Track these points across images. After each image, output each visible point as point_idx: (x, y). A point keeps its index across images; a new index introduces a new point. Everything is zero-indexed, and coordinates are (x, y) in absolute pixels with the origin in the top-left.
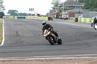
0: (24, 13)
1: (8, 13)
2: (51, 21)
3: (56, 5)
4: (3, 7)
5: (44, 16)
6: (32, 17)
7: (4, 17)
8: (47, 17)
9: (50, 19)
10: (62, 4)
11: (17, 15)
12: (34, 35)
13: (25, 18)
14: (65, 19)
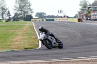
0: (52, 16)
1: (36, 16)
2: (81, 23)
3: (85, 6)
4: (31, 10)
5: (72, 18)
6: (61, 19)
7: (32, 20)
8: (77, 19)
9: (79, 20)
10: (91, 5)
11: (45, 17)
12: (69, 37)
13: (53, 20)
14: (95, 20)
